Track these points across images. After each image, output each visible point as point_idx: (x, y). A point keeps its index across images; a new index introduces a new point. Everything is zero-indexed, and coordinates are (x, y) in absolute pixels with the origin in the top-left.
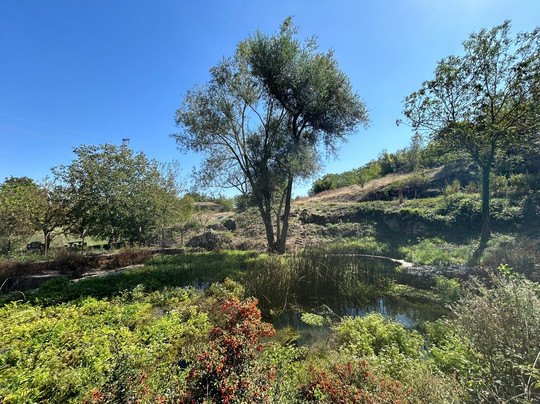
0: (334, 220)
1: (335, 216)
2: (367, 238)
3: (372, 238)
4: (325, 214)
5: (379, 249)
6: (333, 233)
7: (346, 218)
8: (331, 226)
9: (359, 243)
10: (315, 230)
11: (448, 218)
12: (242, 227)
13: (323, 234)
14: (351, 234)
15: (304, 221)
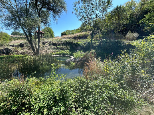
0: (59, 45)
1: (60, 43)
2: (67, 50)
3: (68, 50)
4: (57, 43)
5: (69, 54)
6: (58, 48)
7: (63, 44)
8: (58, 46)
9: (64, 52)
10: (52, 48)
11: (85, 45)
12: (26, 46)
13: (55, 49)
14: (63, 49)
15: (50, 45)
